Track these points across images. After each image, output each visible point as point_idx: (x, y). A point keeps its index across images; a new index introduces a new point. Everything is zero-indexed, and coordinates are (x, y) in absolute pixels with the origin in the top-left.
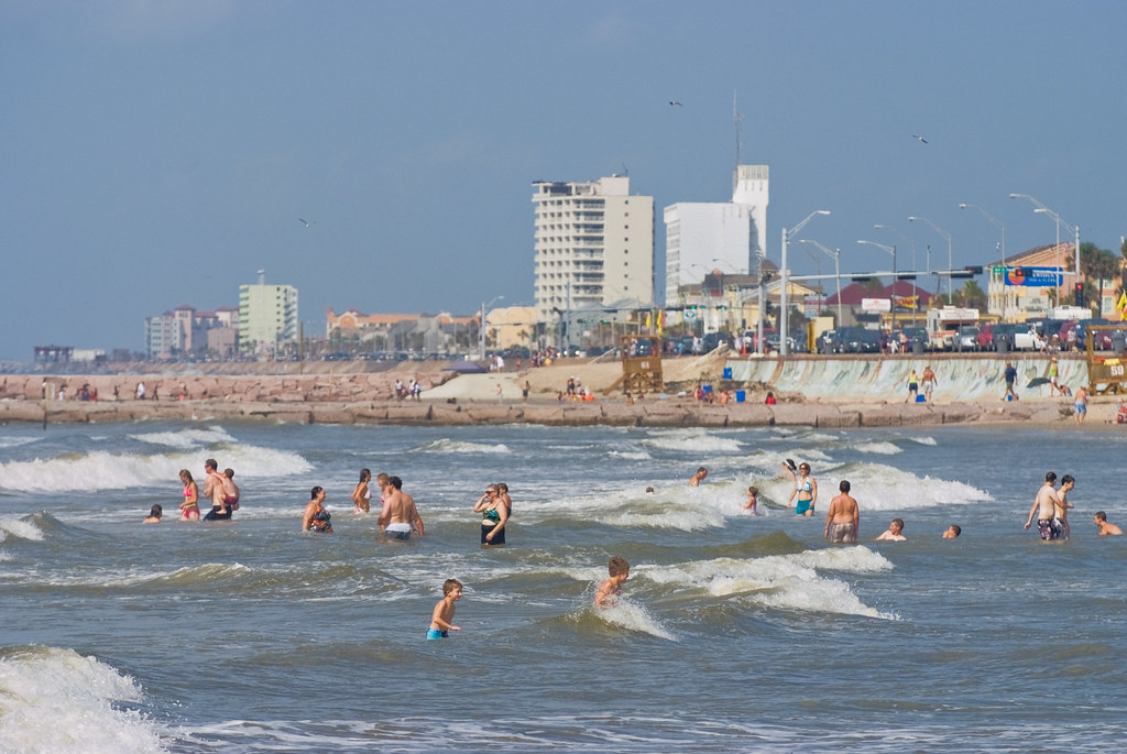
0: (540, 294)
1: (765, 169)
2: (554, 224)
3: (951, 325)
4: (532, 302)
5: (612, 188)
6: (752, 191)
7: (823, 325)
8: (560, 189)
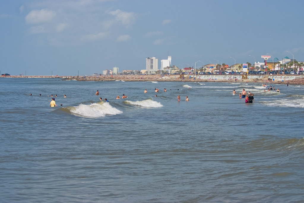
0: (147, 68)
1: (171, 56)
2: (148, 62)
3: (216, 72)
4: (146, 69)
5: (154, 58)
6: (170, 59)
7: (199, 72)
8: (149, 58)
